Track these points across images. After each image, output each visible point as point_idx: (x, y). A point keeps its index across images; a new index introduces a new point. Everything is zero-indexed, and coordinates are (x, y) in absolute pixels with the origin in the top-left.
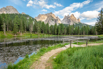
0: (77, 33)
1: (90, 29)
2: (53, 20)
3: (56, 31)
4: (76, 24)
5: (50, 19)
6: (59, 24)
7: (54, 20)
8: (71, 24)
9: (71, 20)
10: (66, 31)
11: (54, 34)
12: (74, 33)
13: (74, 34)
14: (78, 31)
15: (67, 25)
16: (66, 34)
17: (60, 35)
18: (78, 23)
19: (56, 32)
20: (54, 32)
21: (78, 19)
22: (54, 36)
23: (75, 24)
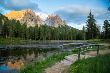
0: (64, 37)
1: (77, 33)
2: (32, 20)
3: (36, 34)
4: (62, 26)
5: (28, 18)
6: (41, 25)
7: (34, 20)
8: (57, 26)
9: (56, 21)
10: (50, 35)
11: (34, 39)
12: (60, 37)
13: (60, 39)
14: (65, 35)
15: (52, 27)
16: (51, 39)
17: (42, 39)
18: (64, 26)
19: (37, 36)
20: (34, 37)
21: (64, 21)
22: (34, 41)
23: (60, 27)
